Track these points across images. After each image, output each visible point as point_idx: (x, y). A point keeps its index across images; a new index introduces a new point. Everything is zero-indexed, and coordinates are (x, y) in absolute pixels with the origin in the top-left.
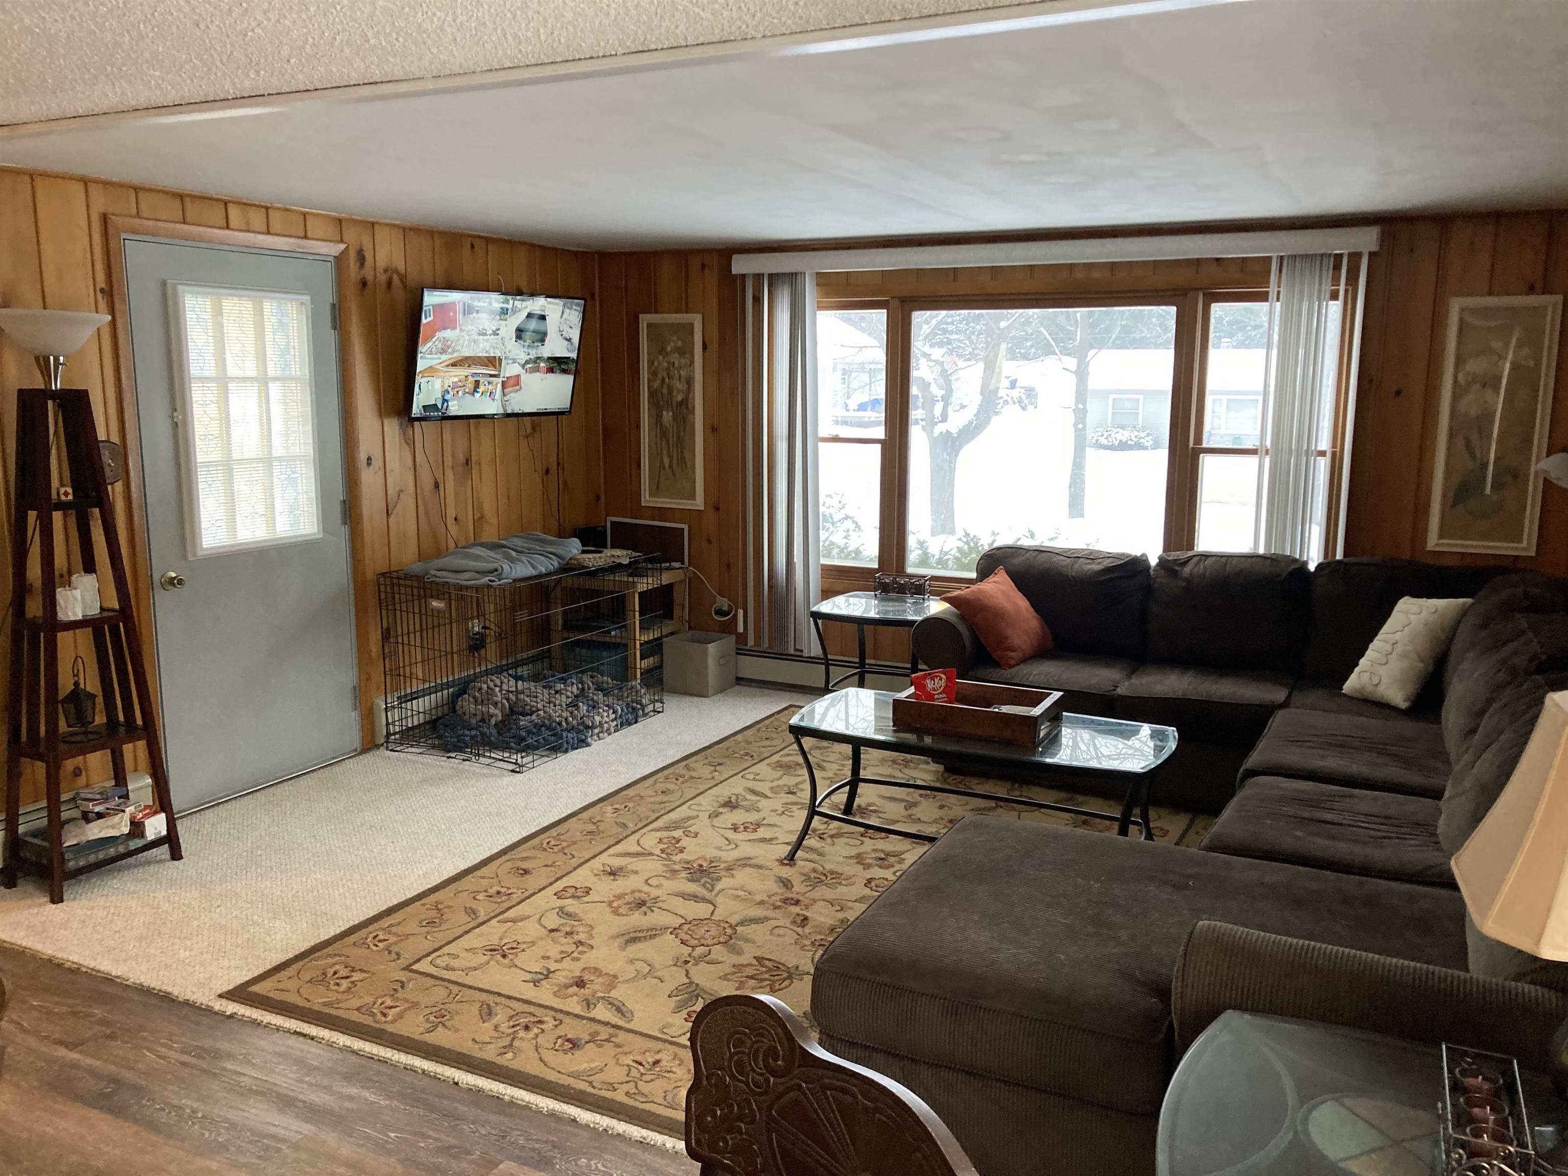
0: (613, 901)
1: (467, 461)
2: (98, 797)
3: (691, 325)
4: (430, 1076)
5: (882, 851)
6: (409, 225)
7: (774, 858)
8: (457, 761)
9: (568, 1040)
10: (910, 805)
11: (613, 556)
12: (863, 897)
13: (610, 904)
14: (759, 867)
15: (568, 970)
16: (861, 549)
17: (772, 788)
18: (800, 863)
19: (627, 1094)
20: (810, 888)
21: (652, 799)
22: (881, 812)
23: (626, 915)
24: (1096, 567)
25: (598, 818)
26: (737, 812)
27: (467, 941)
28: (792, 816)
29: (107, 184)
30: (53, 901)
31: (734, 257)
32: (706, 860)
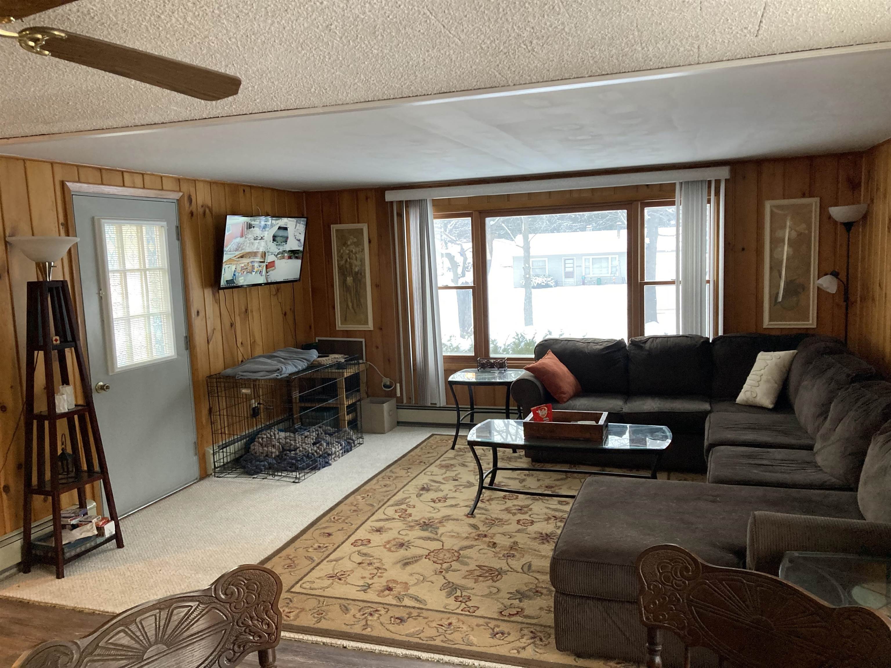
0: (386, 545)
1: (246, 310)
2: (73, 515)
3: (362, 229)
4: (328, 645)
5: (518, 505)
6: (213, 181)
7: (464, 514)
8: (259, 479)
9: (397, 618)
10: (522, 481)
11: (335, 358)
12: (519, 530)
13: (385, 546)
14: (457, 520)
15: (379, 583)
16: (459, 346)
17: (444, 479)
18: (477, 516)
19: (442, 641)
20: (489, 528)
21: (381, 490)
22: (508, 486)
23: (396, 551)
24: (599, 347)
25: (355, 503)
26: (431, 492)
27: (315, 573)
28: (462, 492)
29: (64, 164)
30: (58, 578)
31: (386, 192)
32: (426, 519)
